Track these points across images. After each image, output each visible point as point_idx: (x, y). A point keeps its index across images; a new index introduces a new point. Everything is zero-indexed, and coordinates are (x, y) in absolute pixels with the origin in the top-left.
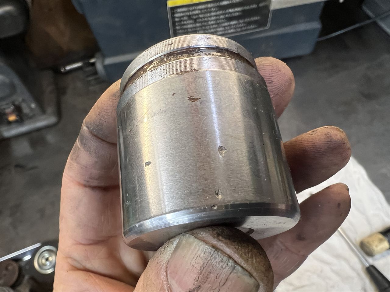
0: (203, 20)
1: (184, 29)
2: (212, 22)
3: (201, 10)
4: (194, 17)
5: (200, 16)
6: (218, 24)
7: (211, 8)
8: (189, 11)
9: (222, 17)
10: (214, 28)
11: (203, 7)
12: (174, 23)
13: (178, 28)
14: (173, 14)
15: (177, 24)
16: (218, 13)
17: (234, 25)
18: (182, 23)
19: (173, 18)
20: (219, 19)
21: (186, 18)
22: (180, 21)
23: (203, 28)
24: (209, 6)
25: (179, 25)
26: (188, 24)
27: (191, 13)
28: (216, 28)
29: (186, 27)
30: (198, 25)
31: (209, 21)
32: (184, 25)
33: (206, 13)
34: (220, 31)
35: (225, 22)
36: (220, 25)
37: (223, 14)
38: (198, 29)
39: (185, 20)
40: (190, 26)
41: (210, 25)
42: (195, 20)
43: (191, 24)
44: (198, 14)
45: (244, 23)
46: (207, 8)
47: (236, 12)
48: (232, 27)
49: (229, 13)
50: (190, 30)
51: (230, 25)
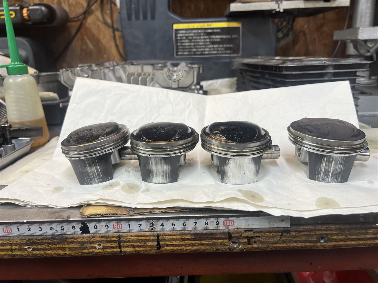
0: (196, 41)
1: (183, 46)
2: (202, 43)
3: (194, 33)
4: (190, 38)
5: (194, 38)
6: (205, 45)
7: (201, 33)
8: (187, 33)
9: (208, 40)
10: (203, 48)
11: (195, 31)
12: (177, 40)
14: (176, 34)
16: (206, 37)
18: (182, 41)
19: (176, 37)
20: (207, 42)
21: (184, 38)
23: (196, 47)
24: (200, 31)
25: (180, 43)
26: (186, 43)
27: (188, 35)
29: (184, 44)
30: (192, 44)
31: (199, 42)
32: (183, 43)
33: (197, 36)
34: (207, 51)
35: (210, 45)
36: (207, 46)
37: (209, 39)
38: (192, 47)
39: (184, 39)
40: (187, 44)
41: (200, 45)
42: (191, 40)
43: (188, 42)
44: (192, 36)
45: (223, 47)
46: (198, 33)
47: (217, 38)
48: (215, 49)
49: (213, 38)
50: (187, 47)
51: (214, 48)
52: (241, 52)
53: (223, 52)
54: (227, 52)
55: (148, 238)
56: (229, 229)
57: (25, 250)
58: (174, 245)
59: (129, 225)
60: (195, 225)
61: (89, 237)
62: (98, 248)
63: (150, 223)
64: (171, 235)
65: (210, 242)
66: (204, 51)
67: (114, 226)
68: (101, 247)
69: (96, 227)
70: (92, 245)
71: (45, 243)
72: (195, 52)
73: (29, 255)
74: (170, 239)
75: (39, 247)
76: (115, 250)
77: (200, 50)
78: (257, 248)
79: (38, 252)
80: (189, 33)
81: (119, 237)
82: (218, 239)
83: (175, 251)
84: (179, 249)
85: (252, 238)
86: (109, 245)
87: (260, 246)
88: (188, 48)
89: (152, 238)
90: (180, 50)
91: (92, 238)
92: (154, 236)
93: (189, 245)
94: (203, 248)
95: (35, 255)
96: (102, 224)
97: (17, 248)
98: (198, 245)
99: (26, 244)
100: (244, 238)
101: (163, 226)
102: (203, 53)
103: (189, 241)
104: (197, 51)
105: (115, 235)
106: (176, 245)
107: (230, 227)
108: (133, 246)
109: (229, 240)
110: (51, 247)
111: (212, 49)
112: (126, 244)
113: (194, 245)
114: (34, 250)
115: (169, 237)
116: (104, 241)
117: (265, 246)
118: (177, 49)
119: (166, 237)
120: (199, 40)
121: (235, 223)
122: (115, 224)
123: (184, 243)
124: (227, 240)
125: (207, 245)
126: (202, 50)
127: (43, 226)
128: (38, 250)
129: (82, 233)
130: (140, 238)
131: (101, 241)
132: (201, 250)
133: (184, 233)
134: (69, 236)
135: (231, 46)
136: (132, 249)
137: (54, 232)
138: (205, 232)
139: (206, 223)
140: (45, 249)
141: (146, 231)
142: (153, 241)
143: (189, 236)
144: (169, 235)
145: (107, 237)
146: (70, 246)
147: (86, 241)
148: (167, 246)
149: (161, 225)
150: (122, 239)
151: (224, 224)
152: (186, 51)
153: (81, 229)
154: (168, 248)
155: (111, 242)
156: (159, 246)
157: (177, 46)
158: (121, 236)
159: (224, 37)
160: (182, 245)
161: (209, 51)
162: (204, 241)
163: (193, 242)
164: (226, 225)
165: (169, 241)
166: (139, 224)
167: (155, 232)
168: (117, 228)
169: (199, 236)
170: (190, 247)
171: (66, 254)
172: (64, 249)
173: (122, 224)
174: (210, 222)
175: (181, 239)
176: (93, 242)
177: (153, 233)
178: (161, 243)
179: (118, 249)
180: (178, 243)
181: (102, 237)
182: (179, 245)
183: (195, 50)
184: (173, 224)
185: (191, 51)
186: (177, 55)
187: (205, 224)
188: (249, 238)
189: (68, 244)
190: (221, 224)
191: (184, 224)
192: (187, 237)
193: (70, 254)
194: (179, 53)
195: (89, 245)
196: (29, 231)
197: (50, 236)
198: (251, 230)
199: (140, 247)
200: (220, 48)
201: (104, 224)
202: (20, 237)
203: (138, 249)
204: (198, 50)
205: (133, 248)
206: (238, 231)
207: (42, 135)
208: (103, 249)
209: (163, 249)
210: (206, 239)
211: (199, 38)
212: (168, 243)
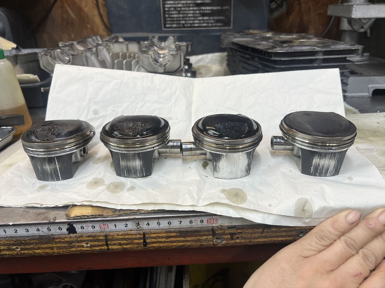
0: (185, 12)
1: (172, 18)
2: (191, 15)
3: (183, 4)
4: (179, 9)
5: (183, 9)
6: (195, 17)
7: (190, 4)
8: (175, 4)
9: (198, 12)
10: (192, 20)
12: (164, 11)
13: (167, 16)
15: (167, 13)
16: (195, 8)
17: (206, 20)
18: (170, 12)
19: (164, 8)
20: (196, 14)
21: (173, 9)
22: (169, 11)
23: (185, 19)
24: (189, 2)
25: (168, 14)
26: (174, 14)
27: (176, 6)
28: (194, 20)
29: (172, 16)
30: (181, 16)
31: (188, 14)
32: (172, 14)
33: (186, 7)
34: (197, 23)
35: (200, 17)
36: (197, 18)
37: (199, 10)
38: (181, 19)
39: (172, 11)
40: (175, 16)
41: (189, 17)
42: (179, 11)
43: (176, 14)
44: (180, 7)
45: (214, 20)
46: (187, 4)
47: (207, 10)
48: (205, 21)
49: (202, 10)
50: (175, 19)
51: (203, 20)
52: (232, 24)
54: (218, 24)
55: (134, 236)
56: (213, 227)
57: (14, 250)
58: (160, 242)
59: (115, 225)
60: (180, 224)
61: (76, 237)
62: (86, 246)
63: (136, 223)
64: (156, 233)
65: (195, 238)
66: (194, 23)
67: (101, 226)
68: (89, 245)
69: (82, 228)
70: (80, 244)
71: (32, 243)
72: (183, 24)
73: (17, 254)
74: (156, 237)
75: (27, 247)
76: (103, 248)
77: (189, 22)
78: (240, 243)
79: (26, 252)
80: (178, 4)
81: (106, 236)
82: (202, 236)
83: (161, 247)
84: (164, 245)
85: (235, 234)
86: (96, 243)
87: (242, 241)
88: (176, 21)
89: (138, 236)
90: (169, 22)
91: (79, 238)
92: (140, 234)
93: (174, 242)
94: (188, 244)
95: (24, 254)
96: (88, 225)
97: (6, 248)
98: (183, 241)
99: (14, 245)
100: (227, 234)
101: (149, 225)
102: (193, 25)
103: (175, 238)
104: (186, 24)
105: (102, 234)
106: (162, 242)
107: (214, 225)
108: (120, 244)
109: (213, 236)
110: (39, 246)
111: (202, 22)
112: (113, 242)
113: (180, 241)
114: (22, 249)
115: (155, 235)
116: (91, 240)
117: (248, 241)
118: (165, 20)
119: (152, 235)
120: (189, 12)
121: (219, 221)
122: (102, 224)
123: (170, 240)
124: (211, 237)
125: (192, 241)
126: (191, 22)
127: (29, 228)
128: (26, 249)
129: (69, 233)
130: (127, 237)
131: (88, 241)
132: (186, 246)
133: (170, 231)
134: (56, 237)
135: (222, 18)
136: (119, 247)
137: (41, 233)
138: (190, 230)
139: (191, 221)
140: (33, 249)
141: (132, 230)
142: (140, 239)
143: (174, 233)
144: (154, 234)
145: (95, 236)
146: (58, 245)
147: (74, 240)
148: (153, 243)
149: (147, 225)
150: (109, 237)
151: (208, 222)
152: (174, 24)
153: (68, 230)
154: (154, 245)
155: (98, 240)
156: (145, 244)
157: (165, 18)
158: (108, 235)
159: (214, 8)
160: (167, 242)
161: (198, 23)
162: (189, 238)
163: (178, 239)
164: (210, 223)
165: (155, 239)
166: (125, 224)
167: (141, 231)
168: (103, 228)
169: (184, 233)
170: (175, 244)
171: (54, 252)
172: (52, 248)
173: (108, 224)
174: (195, 220)
175: (167, 236)
176: (81, 241)
177: (139, 232)
178: (148, 241)
179: (105, 247)
180: (163, 240)
181: (89, 236)
182: (165, 242)
183: (183, 22)
184: (159, 224)
185: (180, 24)
186: (165, 27)
187: (190, 223)
188: (232, 235)
189: (55, 244)
190: (205, 222)
191: (169, 223)
192: (173, 234)
193: (58, 253)
194: (167, 26)
195: (77, 244)
196: (15, 232)
197: (37, 237)
198: (234, 227)
199: (127, 244)
200: (211, 20)
201: (91, 225)
202: (7, 238)
203: (125, 246)
204: (187, 22)
205: (120, 245)
206: (221, 228)
207: (24, 124)
208: (91, 247)
209: (150, 246)
210: (192, 236)
211: (187, 9)
212: (154, 240)
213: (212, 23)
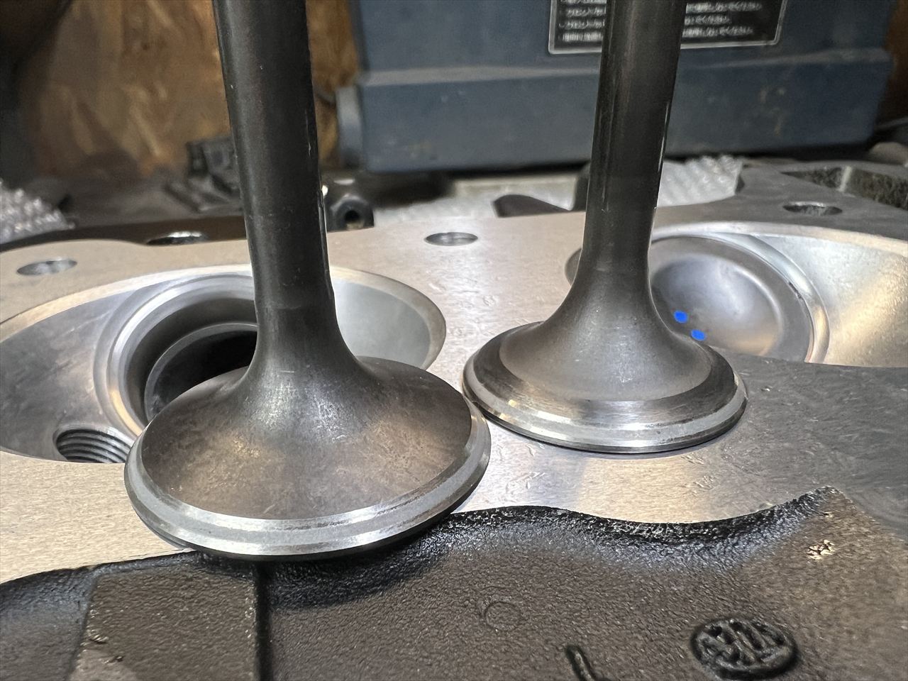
17: (702, 15)
48: (699, 20)
52: (778, 30)
53: (722, 31)
54: (735, 31)
88: (603, 16)
90: (574, 25)
118: (562, 18)
152: (592, 30)
157: (563, 7)
186: (560, 44)
194: (568, 37)
200: (716, 14)
213: (717, 27)
